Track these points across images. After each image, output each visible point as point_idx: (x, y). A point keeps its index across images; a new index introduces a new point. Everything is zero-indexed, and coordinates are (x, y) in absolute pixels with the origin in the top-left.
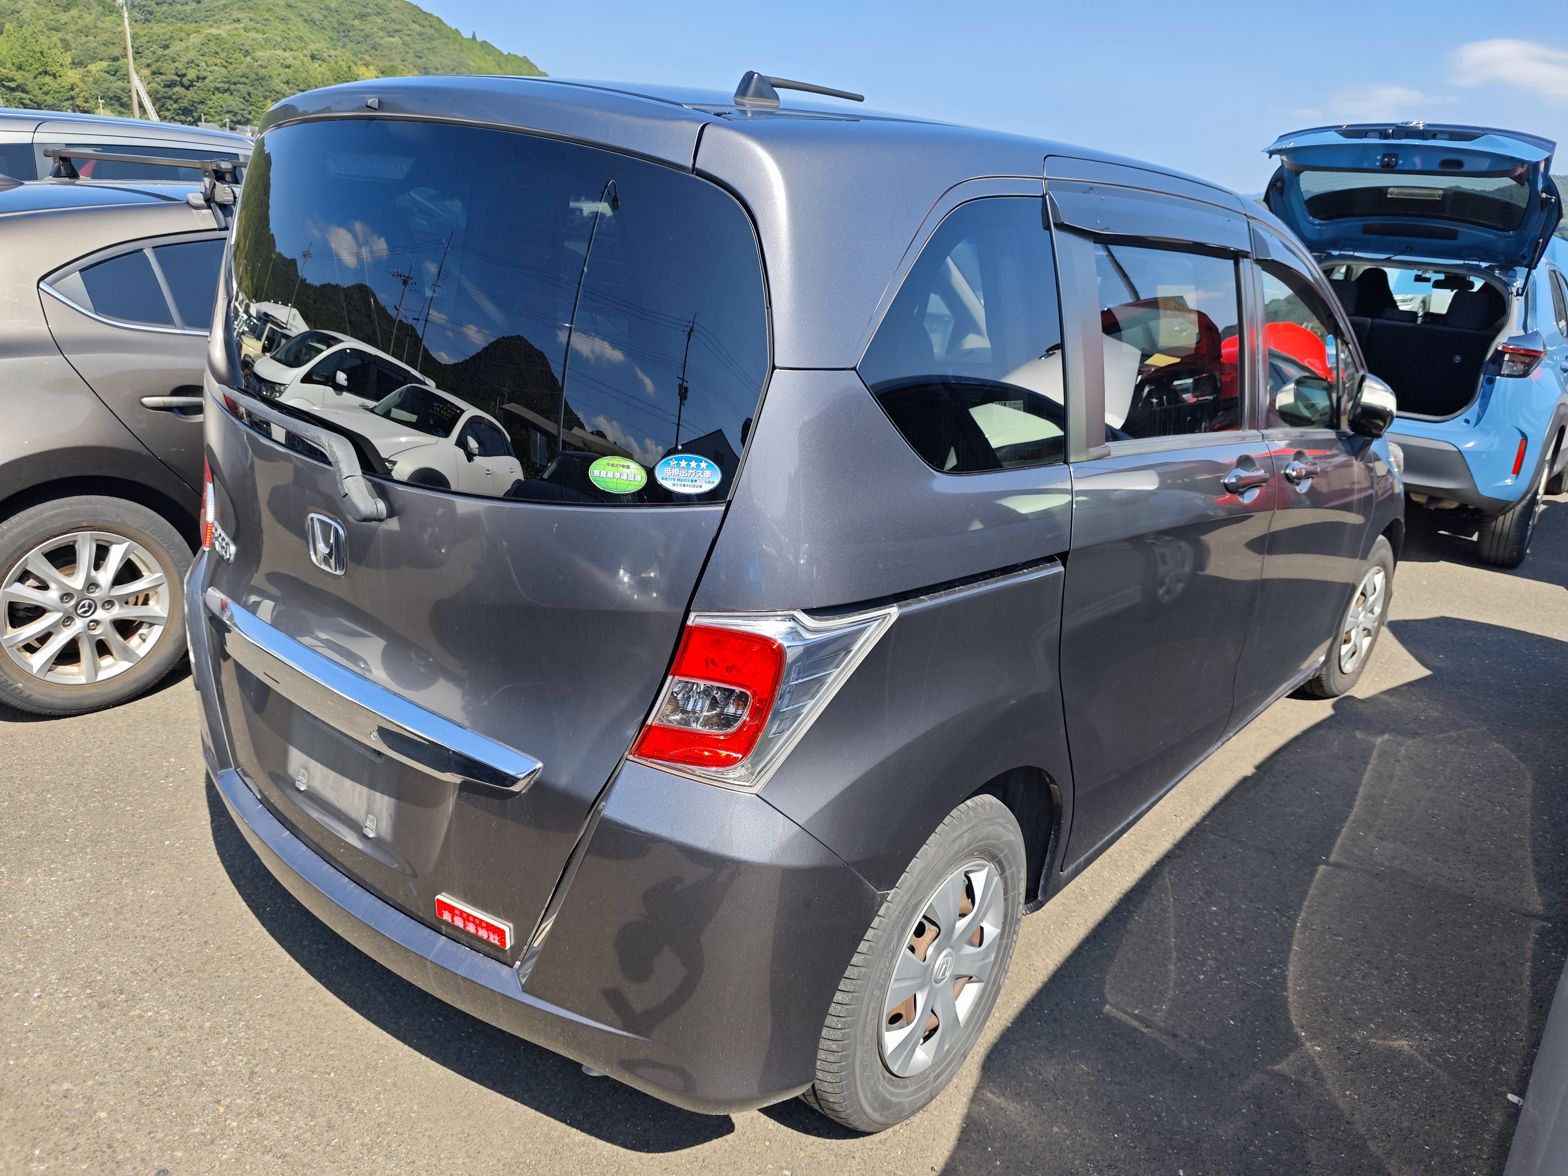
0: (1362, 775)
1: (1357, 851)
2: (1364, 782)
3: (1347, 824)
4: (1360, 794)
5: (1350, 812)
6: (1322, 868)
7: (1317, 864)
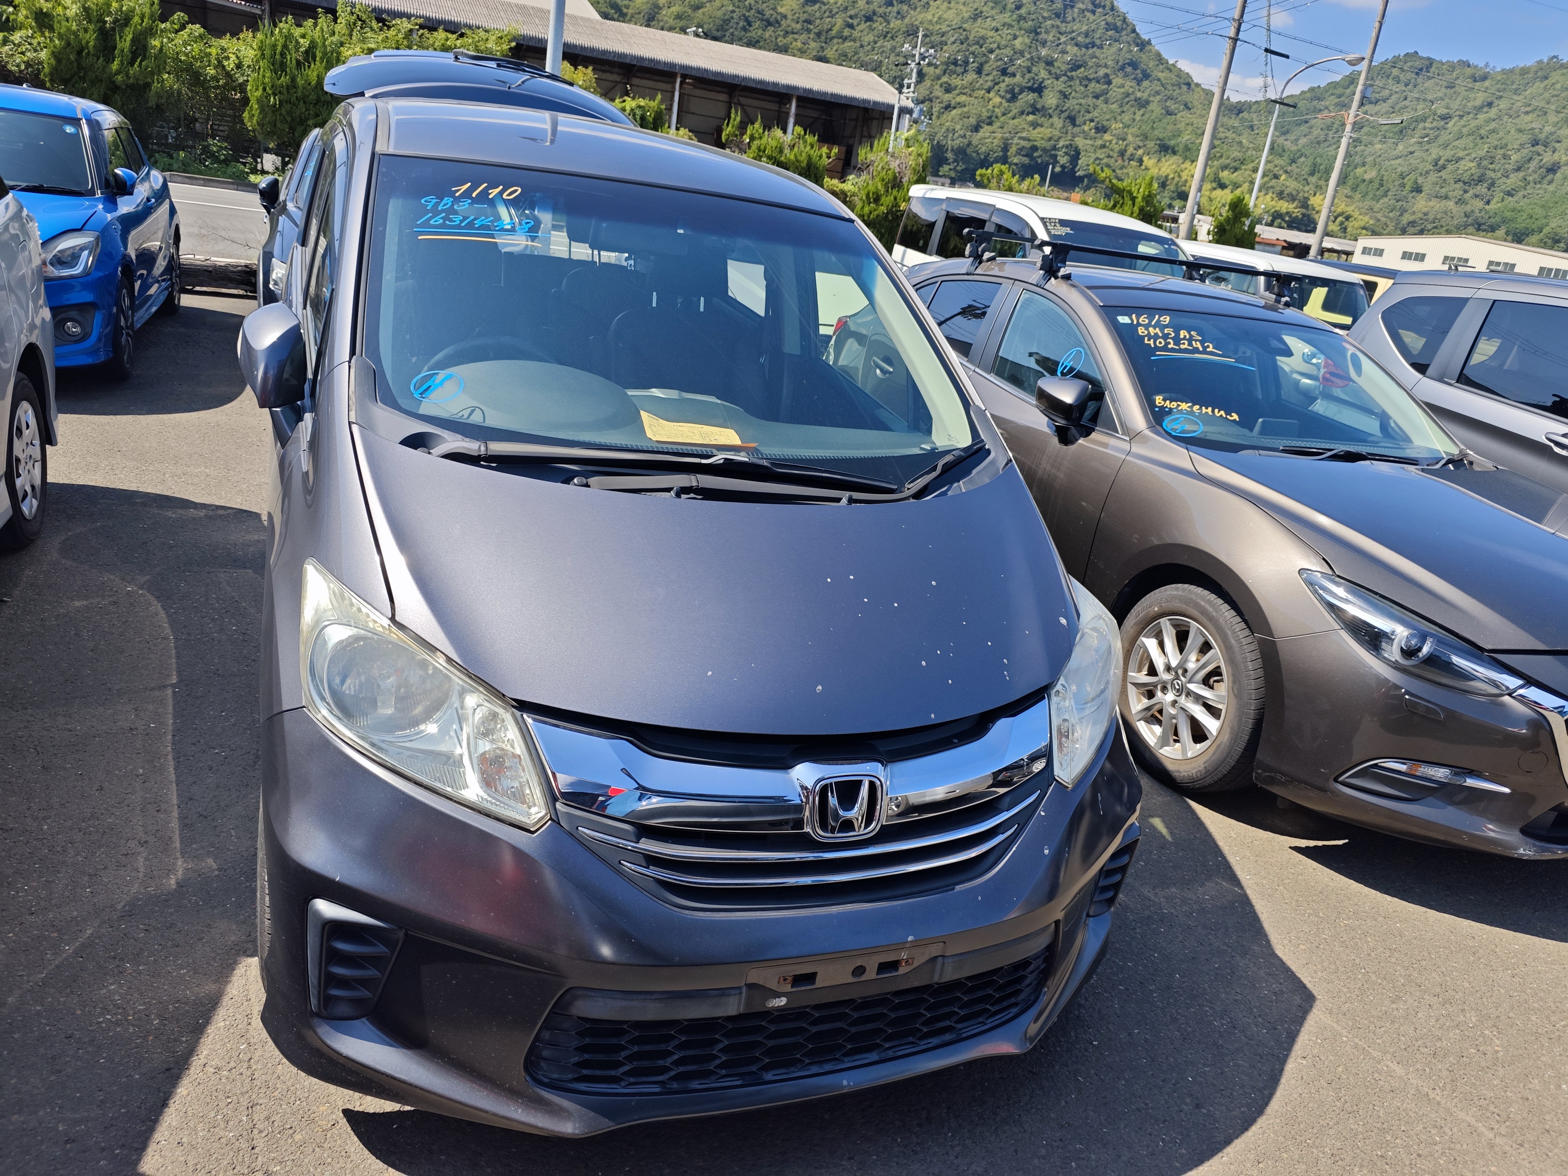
0: (179, 796)
1: (151, 707)
2: (174, 786)
3: (171, 728)
4: (171, 770)
5: (173, 744)
6: (174, 680)
7: (180, 682)
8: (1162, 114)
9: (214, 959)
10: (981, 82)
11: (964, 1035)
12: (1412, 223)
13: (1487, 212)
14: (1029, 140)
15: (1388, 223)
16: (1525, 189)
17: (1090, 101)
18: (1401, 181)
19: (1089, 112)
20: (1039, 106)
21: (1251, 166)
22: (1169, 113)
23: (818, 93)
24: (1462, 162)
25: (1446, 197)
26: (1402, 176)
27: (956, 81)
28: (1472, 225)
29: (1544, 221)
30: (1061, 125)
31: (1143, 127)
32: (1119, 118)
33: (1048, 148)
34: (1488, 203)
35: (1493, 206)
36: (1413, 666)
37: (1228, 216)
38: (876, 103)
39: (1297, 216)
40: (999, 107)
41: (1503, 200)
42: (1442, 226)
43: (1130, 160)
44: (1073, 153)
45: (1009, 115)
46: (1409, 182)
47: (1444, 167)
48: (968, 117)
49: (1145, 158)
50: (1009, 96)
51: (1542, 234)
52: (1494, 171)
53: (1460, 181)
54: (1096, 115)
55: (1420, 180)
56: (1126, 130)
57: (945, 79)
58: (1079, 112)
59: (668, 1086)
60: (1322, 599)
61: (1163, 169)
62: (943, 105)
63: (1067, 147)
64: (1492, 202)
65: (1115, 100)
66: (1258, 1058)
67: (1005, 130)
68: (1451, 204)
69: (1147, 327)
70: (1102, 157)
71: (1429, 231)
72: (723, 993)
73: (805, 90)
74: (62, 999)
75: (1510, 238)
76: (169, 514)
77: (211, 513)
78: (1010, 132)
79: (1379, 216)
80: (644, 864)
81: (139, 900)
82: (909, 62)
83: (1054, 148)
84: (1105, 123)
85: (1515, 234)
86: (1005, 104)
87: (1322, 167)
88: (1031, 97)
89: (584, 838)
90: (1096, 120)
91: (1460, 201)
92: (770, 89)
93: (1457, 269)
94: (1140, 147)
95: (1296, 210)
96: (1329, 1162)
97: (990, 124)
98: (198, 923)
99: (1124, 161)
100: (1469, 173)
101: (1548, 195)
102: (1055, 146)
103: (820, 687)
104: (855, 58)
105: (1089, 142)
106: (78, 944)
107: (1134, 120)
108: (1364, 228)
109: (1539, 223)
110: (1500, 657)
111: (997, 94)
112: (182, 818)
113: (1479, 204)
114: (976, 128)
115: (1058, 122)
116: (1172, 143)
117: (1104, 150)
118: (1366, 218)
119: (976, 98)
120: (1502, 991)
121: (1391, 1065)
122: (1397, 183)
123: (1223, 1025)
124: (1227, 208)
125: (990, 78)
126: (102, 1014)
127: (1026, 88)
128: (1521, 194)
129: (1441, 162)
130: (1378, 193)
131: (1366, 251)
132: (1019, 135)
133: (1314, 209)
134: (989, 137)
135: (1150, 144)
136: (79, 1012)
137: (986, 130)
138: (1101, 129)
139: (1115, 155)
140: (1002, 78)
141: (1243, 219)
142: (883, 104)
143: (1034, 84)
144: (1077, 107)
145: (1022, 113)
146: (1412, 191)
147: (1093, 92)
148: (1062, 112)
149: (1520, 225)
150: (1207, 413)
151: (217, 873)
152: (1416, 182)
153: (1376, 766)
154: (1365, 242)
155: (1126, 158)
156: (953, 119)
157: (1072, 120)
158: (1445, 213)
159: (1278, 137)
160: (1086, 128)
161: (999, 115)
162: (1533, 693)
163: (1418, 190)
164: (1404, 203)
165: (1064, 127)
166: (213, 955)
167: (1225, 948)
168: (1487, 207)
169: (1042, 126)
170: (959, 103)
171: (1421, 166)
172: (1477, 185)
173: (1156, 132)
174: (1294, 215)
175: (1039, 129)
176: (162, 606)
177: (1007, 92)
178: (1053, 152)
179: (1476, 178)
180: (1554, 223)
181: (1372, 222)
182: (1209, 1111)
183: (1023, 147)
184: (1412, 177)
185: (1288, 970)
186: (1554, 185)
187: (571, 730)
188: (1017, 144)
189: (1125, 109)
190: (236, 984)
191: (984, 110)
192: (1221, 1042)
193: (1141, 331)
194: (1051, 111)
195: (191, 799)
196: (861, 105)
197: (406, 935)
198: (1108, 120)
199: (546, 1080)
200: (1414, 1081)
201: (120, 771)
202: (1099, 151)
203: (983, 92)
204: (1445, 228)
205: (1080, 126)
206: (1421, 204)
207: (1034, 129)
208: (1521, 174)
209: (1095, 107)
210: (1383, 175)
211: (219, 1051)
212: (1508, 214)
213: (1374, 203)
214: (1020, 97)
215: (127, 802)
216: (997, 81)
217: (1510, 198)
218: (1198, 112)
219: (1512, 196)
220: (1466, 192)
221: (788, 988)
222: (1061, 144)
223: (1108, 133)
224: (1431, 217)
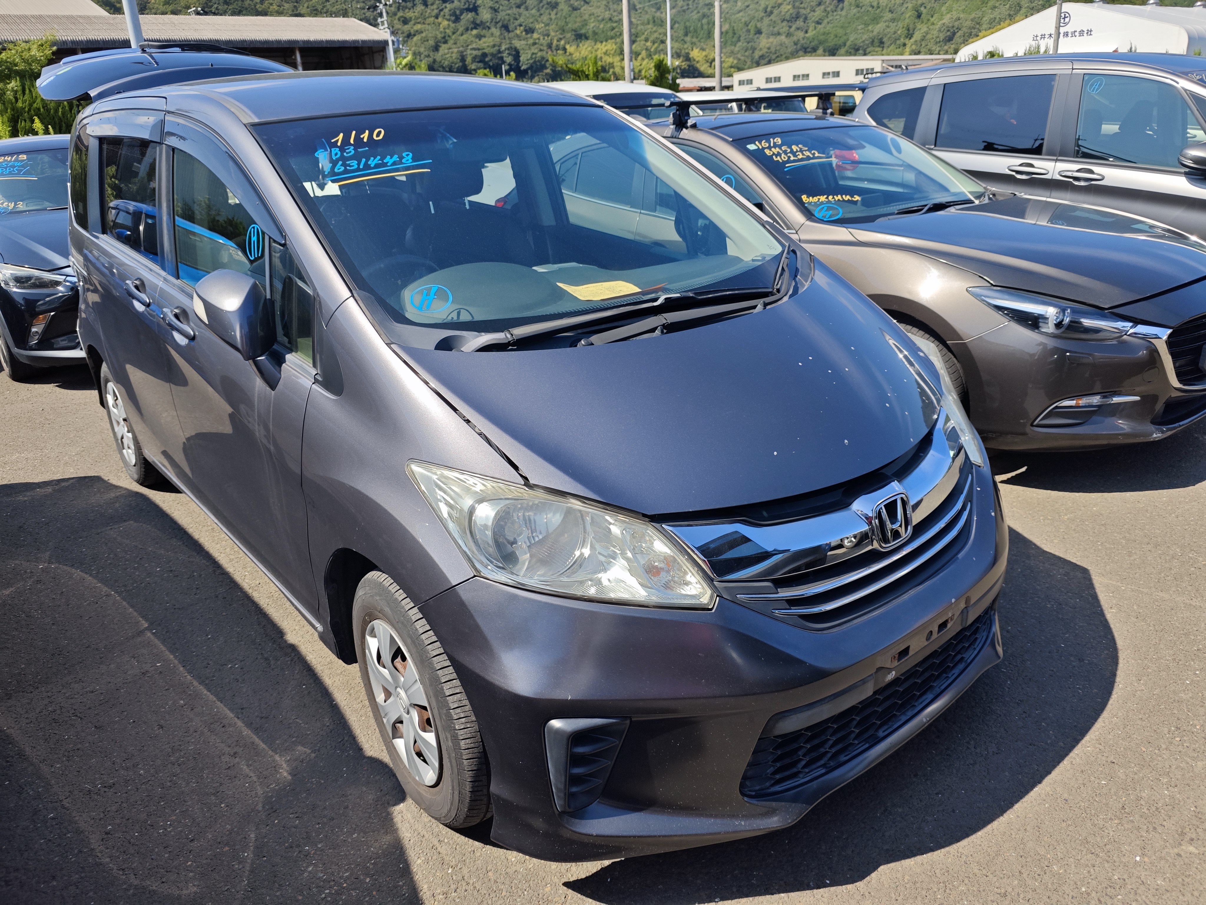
0: (230, 709)
1: (145, 651)
2: (220, 704)
3: (176, 661)
4: (206, 692)
5: (189, 673)
6: (145, 624)
7: (151, 624)
8: (570, 11)
9: (370, 817)
10: (429, 11)
11: (969, 661)
12: (762, 57)
13: (808, 39)
14: (479, 49)
15: (747, 60)
16: (828, 17)
17: (515, 10)
18: (746, 28)
19: (516, 19)
20: (478, 22)
21: (643, 37)
22: (575, 9)
23: (315, 42)
24: (782, 7)
25: (779, 34)
26: (746, 24)
27: (409, 14)
28: (801, 50)
29: (845, 38)
30: (498, 33)
31: (559, 23)
32: (539, 20)
33: (495, 52)
34: (806, 32)
35: (810, 34)
36: (1063, 332)
37: (656, 76)
38: (364, 42)
39: (685, 68)
40: (448, 28)
41: (815, 28)
42: (781, 55)
43: (557, 50)
44: (514, 53)
45: (458, 33)
46: (751, 26)
47: (771, 13)
48: (428, 41)
49: (568, 47)
50: (453, 18)
51: (846, 47)
52: (804, 8)
53: (784, 20)
54: (523, 20)
55: (759, 25)
56: (547, 28)
57: (400, 14)
58: (509, 20)
59: (828, 765)
60: (989, 304)
61: (583, 52)
62: (405, 35)
63: (508, 49)
64: (810, 31)
65: (532, 6)
66: (1087, 618)
67: (458, 45)
68: (783, 38)
69: (770, 148)
70: (536, 51)
71: (774, 60)
72: (864, 681)
73: (304, 42)
74: (278, 894)
75: (827, 54)
76: (21, 498)
77: (57, 487)
78: (462, 46)
79: (739, 56)
80: (788, 607)
81: (271, 797)
82: (378, 4)
83: (499, 52)
84: (531, 25)
85: (829, 51)
86: (452, 25)
87: (692, 28)
88: (470, 16)
89: (743, 602)
90: (524, 24)
91: (789, 35)
92: (275, 46)
93: (907, 69)
94: (561, 39)
95: (683, 64)
96: (1175, 664)
97: (446, 42)
98: (333, 797)
99: (552, 52)
100: (789, 13)
101: (843, 19)
102: (499, 50)
103: (846, 441)
104: (325, 10)
105: (523, 42)
106: (252, 848)
107: (551, 19)
108: (731, 67)
109: (842, 40)
110: (1115, 310)
111: (444, 18)
112: (249, 725)
113: (800, 34)
114: (436, 48)
115: (496, 31)
116: (583, 31)
117: (536, 46)
118: (731, 60)
119: (429, 24)
120: (1179, 528)
121: (1158, 594)
122: (744, 30)
123: (1053, 605)
124: (653, 69)
125: (435, 6)
126: (320, 892)
127: (464, 9)
128: (826, 21)
129: (769, 9)
130: (734, 40)
131: (741, 83)
132: (470, 47)
133: (694, 60)
134: (448, 53)
135: (568, 35)
136: (300, 898)
137: (444, 48)
138: (530, 31)
139: (545, 48)
140: (444, 5)
141: (667, 75)
142: (370, 41)
143: (469, 5)
144: (507, 17)
145: (467, 29)
146: (756, 34)
147: (515, 4)
148: (497, 23)
149: (831, 44)
150: (839, 200)
151: (313, 755)
152: (756, 27)
153: (1057, 407)
154: (738, 76)
155: (553, 48)
156: (416, 44)
157: (506, 27)
158: (781, 45)
159: (655, 12)
160: (518, 32)
161: (450, 34)
162: (1142, 329)
163: (759, 32)
164: (752, 44)
165: (501, 34)
166: (367, 815)
167: (1015, 557)
168: (807, 35)
169: (485, 37)
170: (417, 31)
171: (756, 15)
172: (796, 21)
173: (570, 25)
174: (683, 67)
175: (483, 40)
176: (81, 571)
177: (451, 15)
178: (499, 55)
179: (794, 15)
180: (852, 38)
181: (735, 62)
182: (1089, 660)
183: (476, 56)
184: (752, 24)
185: (1060, 558)
186: (845, 10)
187: (701, 525)
188: (471, 54)
189: (542, 12)
190: (403, 829)
191: (438, 33)
192: (1060, 616)
193: (767, 152)
194: (488, 24)
195: (242, 709)
196: (353, 45)
197: (631, 721)
198: (532, 23)
199: (754, 793)
200: (1178, 599)
201: (165, 708)
202: (533, 48)
203: (432, 19)
204: (784, 56)
205: (513, 31)
206: (764, 43)
207: (480, 40)
208: (822, 7)
209: (520, 15)
210: (733, 27)
211: (435, 881)
212: (822, 38)
213: (733, 47)
214: (462, 17)
215: (192, 730)
216: (441, 8)
217: (820, 26)
218: (595, 4)
219: (820, 24)
220: (790, 27)
221: (896, 663)
222: (503, 48)
223: (535, 32)
224: (773, 50)
